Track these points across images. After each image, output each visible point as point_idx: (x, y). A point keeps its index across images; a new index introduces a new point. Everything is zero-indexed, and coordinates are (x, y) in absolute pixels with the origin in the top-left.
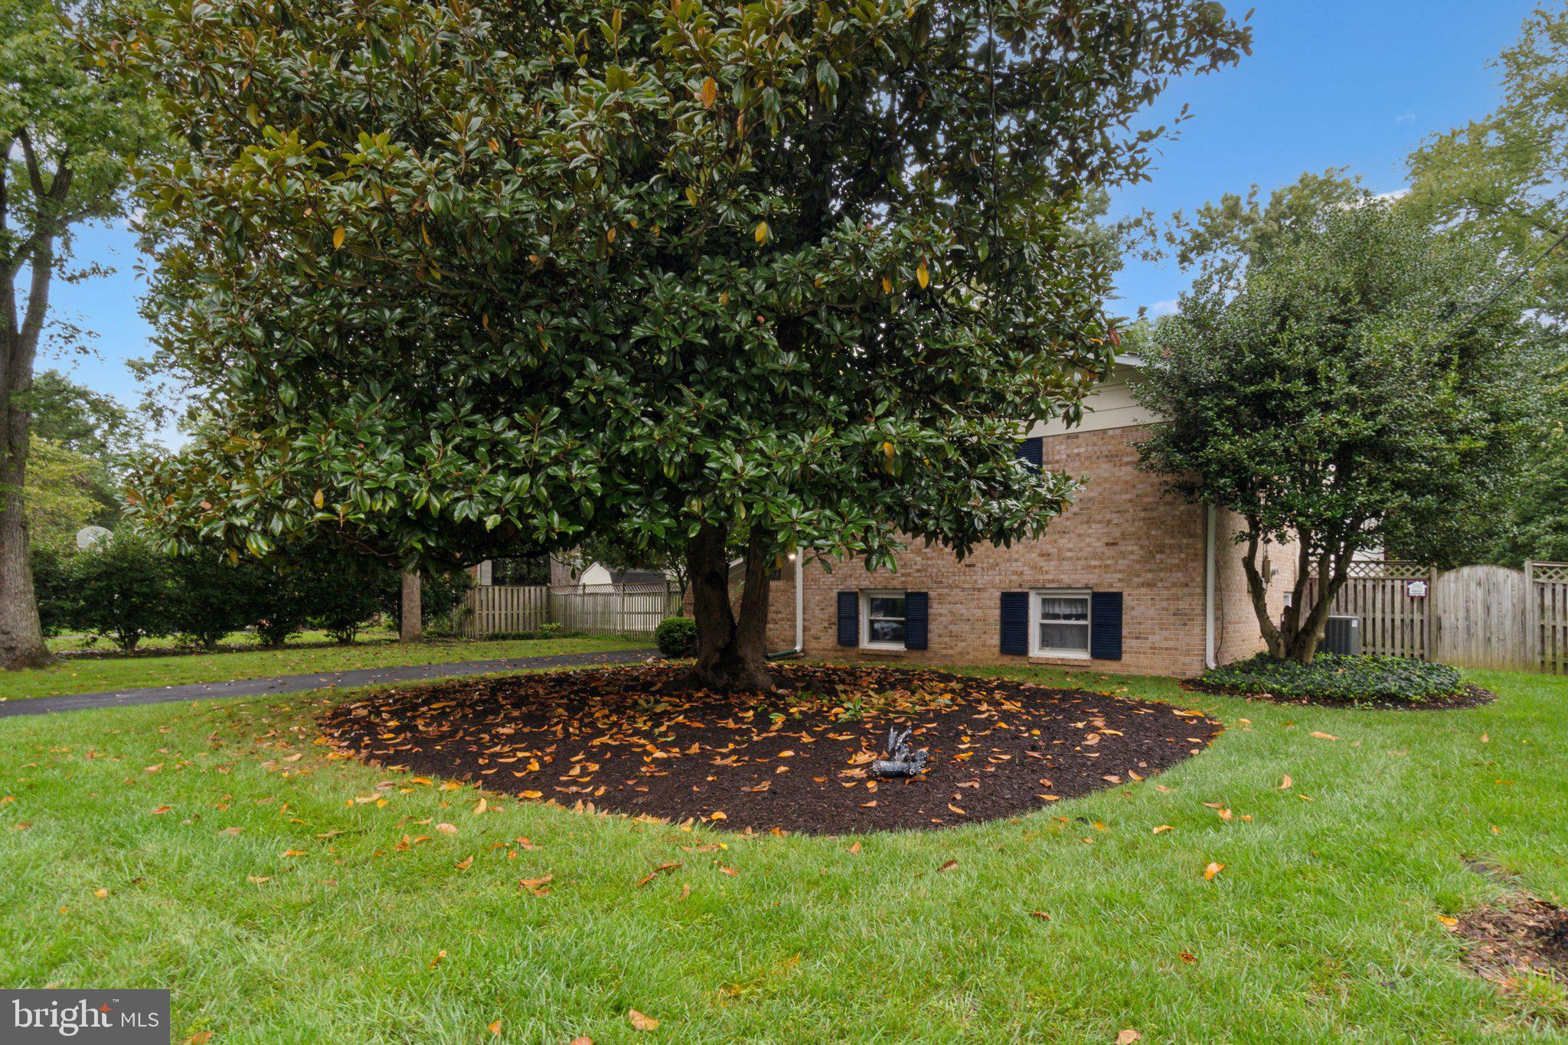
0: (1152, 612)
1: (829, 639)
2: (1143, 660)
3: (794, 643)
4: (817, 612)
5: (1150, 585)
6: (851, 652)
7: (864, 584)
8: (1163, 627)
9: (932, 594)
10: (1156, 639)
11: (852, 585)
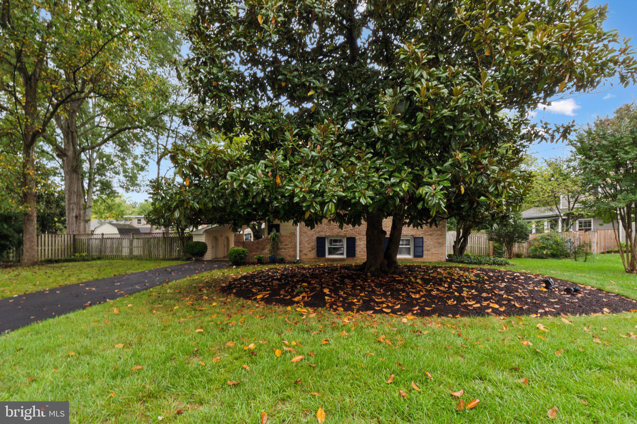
0: (432, 243)
1: (312, 255)
2: (429, 257)
3: (296, 257)
4: (306, 244)
5: (431, 235)
6: (323, 259)
7: (328, 234)
8: (435, 247)
9: (357, 238)
10: (433, 251)
11: (323, 234)
